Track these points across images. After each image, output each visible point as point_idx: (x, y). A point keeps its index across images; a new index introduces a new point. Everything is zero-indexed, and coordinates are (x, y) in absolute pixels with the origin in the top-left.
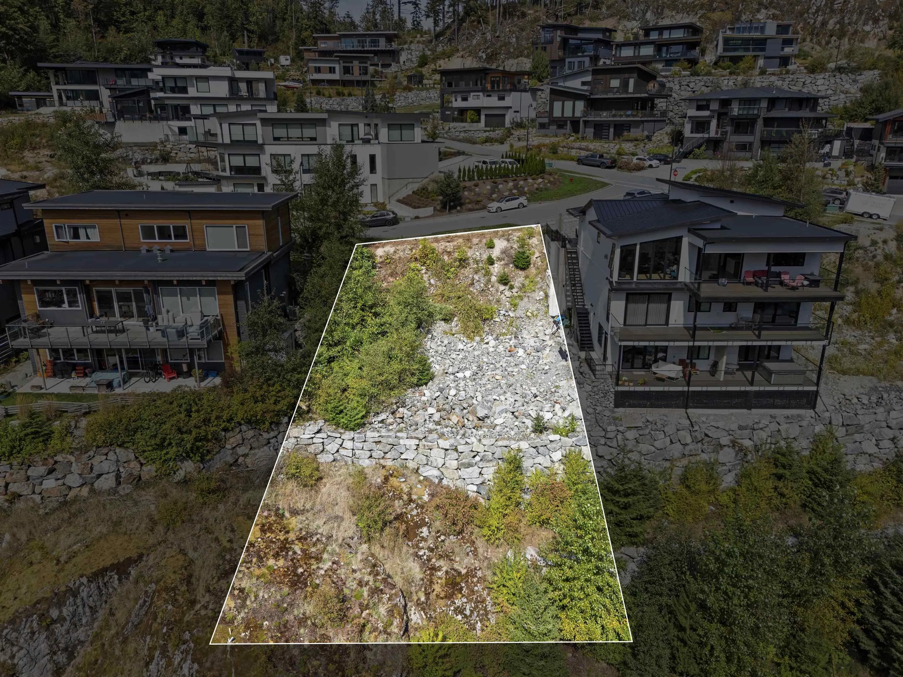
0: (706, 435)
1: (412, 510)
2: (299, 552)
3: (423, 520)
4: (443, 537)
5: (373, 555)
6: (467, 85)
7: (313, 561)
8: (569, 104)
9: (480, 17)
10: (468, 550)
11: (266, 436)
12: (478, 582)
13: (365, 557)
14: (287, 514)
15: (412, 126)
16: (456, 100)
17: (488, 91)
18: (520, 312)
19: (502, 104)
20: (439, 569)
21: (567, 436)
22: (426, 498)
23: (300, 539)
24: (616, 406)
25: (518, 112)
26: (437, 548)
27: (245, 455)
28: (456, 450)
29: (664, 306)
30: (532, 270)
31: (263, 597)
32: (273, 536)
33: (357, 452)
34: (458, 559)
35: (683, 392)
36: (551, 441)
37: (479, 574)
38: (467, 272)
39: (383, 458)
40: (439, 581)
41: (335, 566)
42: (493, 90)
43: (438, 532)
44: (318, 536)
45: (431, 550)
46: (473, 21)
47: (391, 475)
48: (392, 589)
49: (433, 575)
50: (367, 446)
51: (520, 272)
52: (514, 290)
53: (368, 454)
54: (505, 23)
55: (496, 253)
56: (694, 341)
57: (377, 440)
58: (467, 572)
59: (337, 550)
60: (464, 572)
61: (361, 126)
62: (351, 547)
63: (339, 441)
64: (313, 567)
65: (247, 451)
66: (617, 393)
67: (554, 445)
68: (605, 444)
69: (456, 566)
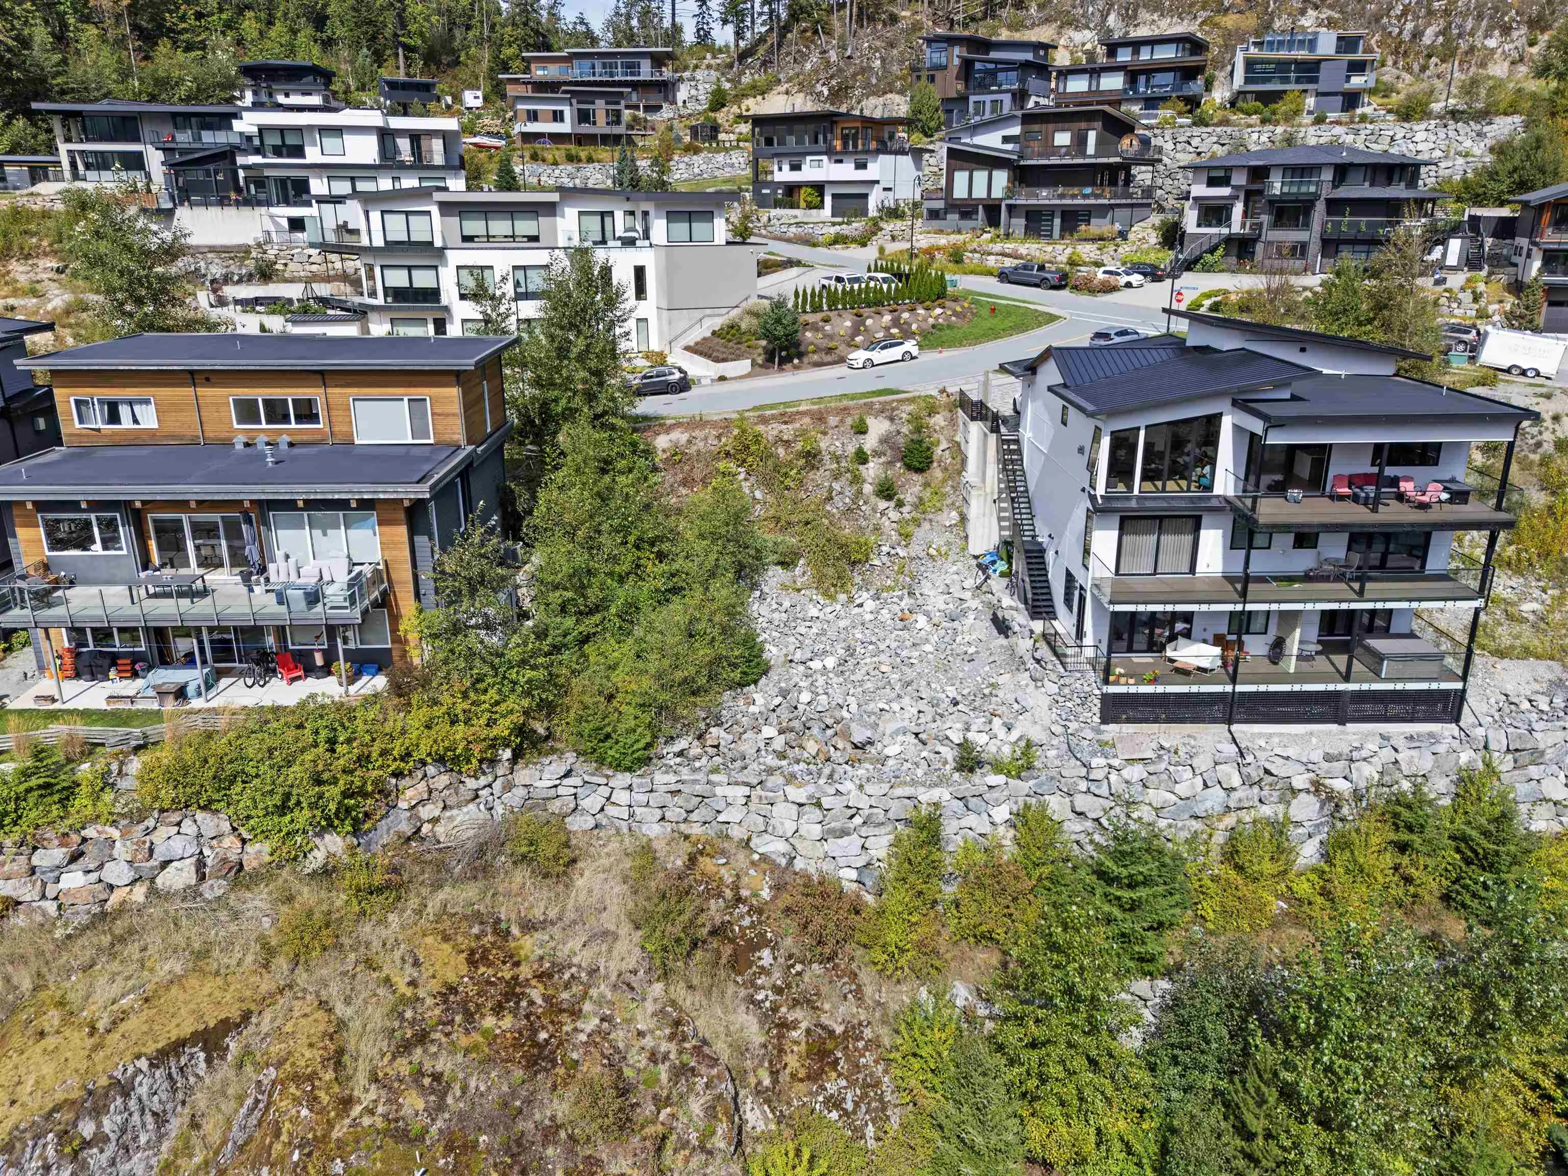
0: (1267, 772)
1: (742, 917)
2: (539, 1001)
3: (762, 935)
4: (799, 967)
5: (673, 1003)
6: (800, 142)
7: (564, 1018)
8: (981, 176)
9: (817, 22)
10: (846, 989)
11: (471, 783)
12: (866, 1048)
13: (658, 1006)
14: (515, 931)
15: (708, 216)
16: (780, 169)
17: (837, 153)
18: (916, 549)
19: (861, 175)
20: (794, 1025)
21: (1019, 778)
22: (766, 894)
23: (539, 976)
24: (1105, 720)
25: (890, 189)
26: (789, 986)
27: (435, 821)
28: (819, 805)
29: (1188, 539)
30: (936, 473)
31: (477, 1088)
32: (490, 971)
33: (638, 811)
34: (827, 1006)
35: (1223, 695)
36: (990, 787)
37: (868, 1033)
38: (819, 476)
39: (685, 820)
40: (795, 1049)
41: (605, 1025)
42: (845, 152)
43: (790, 957)
44: (574, 970)
45: (778, 991)
46: (805, 31)
47: (701, 853)
48: (712, 1067)
49: (783, 1036)
50: (655, 799)
51: (915, 477)
52: (905, 510)
53: (658, 813)
54: (861, 32)
55: (870, 442)
56: (1245, 603)
57: (673, 787)
58: (845, 1032)
59: (609, 995)
60: (839, 1030)
61: (619, 215)
62: (633, 989)
63: (605, 791)
64: (565, 1028)
65: (437, 813)
66: (1105, 698)
67: (995, 794)
68: (1088, 791)
69: (825, 1020)
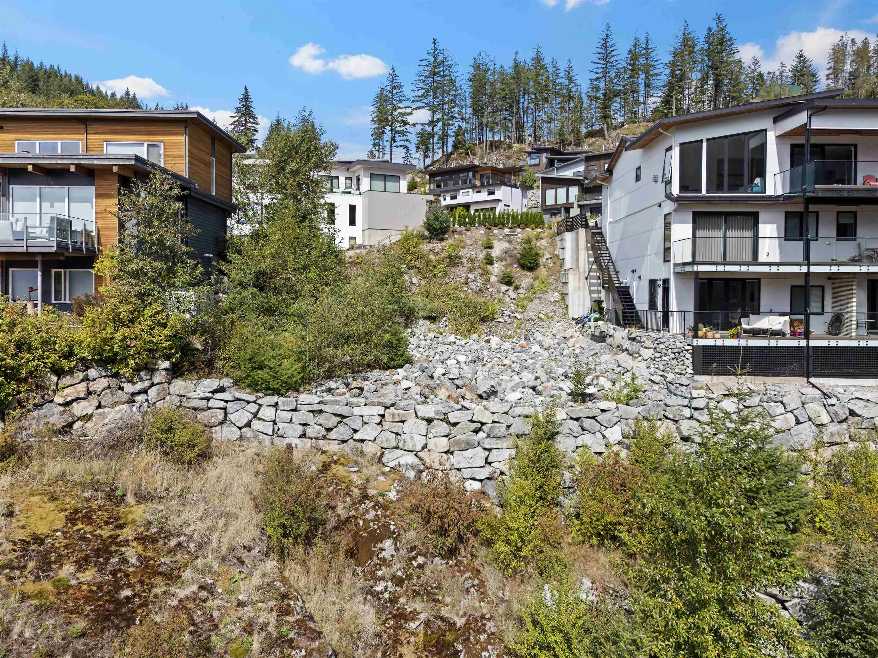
1: (367, 511)
2: (133, 560)
3: (386, 527)
4: (420, 560)
5: (284, 580)
6: (456, 183)
7: (159, 581)
8: (562, 191)
10: (468, 584)
11: (129, 388)
12: (488, 642)
13: (267, 580)
14: (130, 499)
15: (397, 179)
16: (445, 199)
17: (478, 187)
18: (530, 314)
19: (492, 197)
20: (413, 616)
21: (627, 404)
22: (392, 495)
23: (140, 539)
24: (697, 372)
25: (508, 206)
26: (409, 577)
27: (86, 418)
28: (446, 420)
29: (749, 234)
30: (542, 272)
32: (88, 529)
33: (280, 425)
34: (448, 600)
36: (603, 411)
37: (490, 626)
38: (459, 270)
39: (324, 438)
40: (412, 639)
41: (204, 594)
42: (482, 185)
43: (412, 549)
44: (183, 539)
45: (398, 581)
47: (335, 462)
48: (313, 640)
49: (400, 628)
50: (299, 418)
51: (527, 273)
52: (520, 291)
53: (300, 430)
54: (492, 154)
55: (495, 253)
58: (467, 623)
59: (216, 566)
60: (460, 622)
62: (242, 563)
63: (253, 408)
64: (155, 590)
65: (90, 411)
66: (695, 350)
67: (607, 415)
68: (691, 418)
69: (445, 612)
